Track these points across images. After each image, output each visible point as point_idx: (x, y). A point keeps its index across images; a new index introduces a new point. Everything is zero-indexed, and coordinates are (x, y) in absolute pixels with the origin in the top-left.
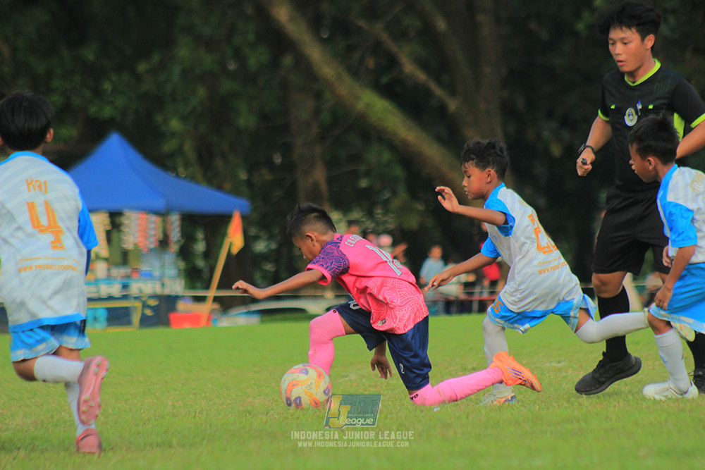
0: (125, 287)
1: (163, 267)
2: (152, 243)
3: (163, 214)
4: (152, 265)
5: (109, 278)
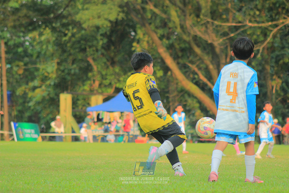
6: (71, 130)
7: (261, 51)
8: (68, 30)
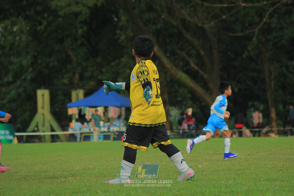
0: (109, 129)
1: (120, 123)
2: (116, 116)
3: (120, 107)
4: (117, 123)
5: (104, 126)
6: (49, 128)
7: (256, 34)
8: (44, 18)
